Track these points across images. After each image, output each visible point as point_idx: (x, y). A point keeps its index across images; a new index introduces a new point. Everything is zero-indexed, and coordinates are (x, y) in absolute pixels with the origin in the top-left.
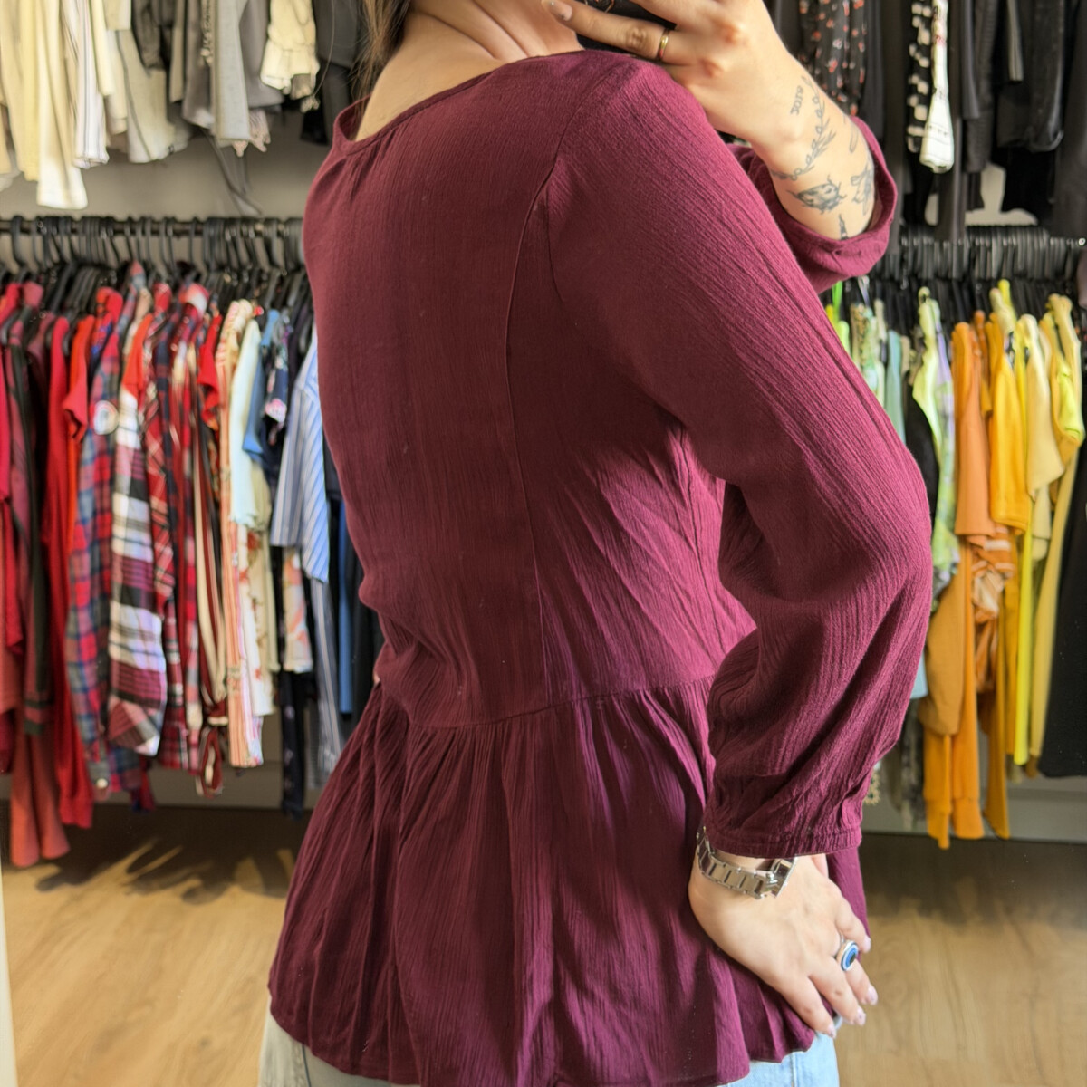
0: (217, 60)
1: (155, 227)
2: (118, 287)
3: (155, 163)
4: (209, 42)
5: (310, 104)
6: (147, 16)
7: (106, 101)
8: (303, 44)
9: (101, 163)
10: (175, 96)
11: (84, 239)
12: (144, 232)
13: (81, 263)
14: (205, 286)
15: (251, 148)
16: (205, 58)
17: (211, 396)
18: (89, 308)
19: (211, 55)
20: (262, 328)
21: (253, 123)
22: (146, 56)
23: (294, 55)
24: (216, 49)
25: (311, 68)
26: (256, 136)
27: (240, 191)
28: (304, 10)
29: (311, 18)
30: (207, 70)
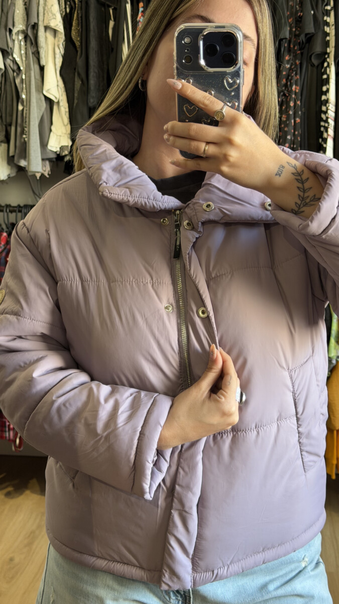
0: (29, 139)
1: (2, 208)
4: (26, 132)
5: (67, 158)
8: (65, 134)
10: (11, 154)
15: (42, 175)
16: (24, 138)
19: (26, 137)
21: (44, 166)
23: (62, 138)
24: (29, 135)
25: (68, 143)
26: (45, 171)
27: (38, 194)
28: (66, 120)
29: (69, 123)
30: (25, 143)
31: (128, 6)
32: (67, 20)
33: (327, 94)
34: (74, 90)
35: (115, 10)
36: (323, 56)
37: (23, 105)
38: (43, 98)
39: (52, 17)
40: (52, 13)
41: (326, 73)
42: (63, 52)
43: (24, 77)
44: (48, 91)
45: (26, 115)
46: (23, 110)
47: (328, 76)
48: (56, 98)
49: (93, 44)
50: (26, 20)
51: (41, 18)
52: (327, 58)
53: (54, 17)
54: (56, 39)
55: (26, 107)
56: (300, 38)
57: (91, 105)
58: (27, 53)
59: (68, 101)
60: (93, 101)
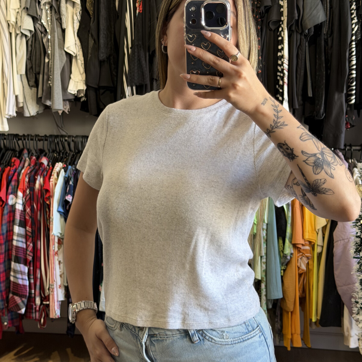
0: (53, 85)
1: (32, 138)
2: (19, 158)
3: (32, 117)
4: (51, 79)
5: (83, 99)
6: (31, 70)
7: (17, 97)
8: (81, 80)
9: (14, 117)
10: (39, 96)
11: (8, 141)
12: (28, 140)
13: (7, 149)
14: (47, 157)
15: (63, 112)
16: (50, 84)
17: (48, 193)
18: (9, 164)
19: (51, 83)
20: (65, 171)
21: (65, 105)
22: (30, 83)
23: (78, 83)
24: (53, 81)
25: (84, 88)
26: (66, 109)
27: (61, 127)
28: (82, 70)
29: (84, 72)
30: (50, 87)
33: (282, 51)
34: (88, 47)
36: (279, 22)
37: (48, 58)
38: (64, 53)
41: (281, 36)
42: (79, 18)
43: (49, 37)
44: (68, 48)
45: (51, 66)
46: (49, 62)
47: (283, 38)
48: (74, 53)
49: (103, 13)
52: (281, 24)
54: (75, 9)
55: (51, 60)
56: (261, 9)
57: (101, 58)
58: (52, 19)
59: (84, 56)
60: (103, 56)
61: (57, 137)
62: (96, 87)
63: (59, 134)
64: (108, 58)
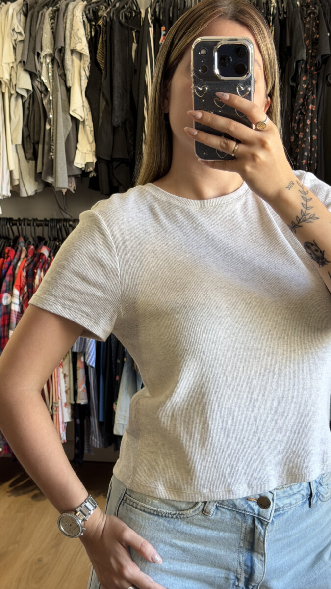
0: (56, 157)
1: (29, 222)
2: (13, 247)
3: (29, 197)
4: (53, 150)
5: (92, 174)
6: (29, 139)
7: (11, 172)
8: (90, 151)
9: (8, 197)
10: (38, 171)
12: (24, 225)
14: (48, 247)
15: (68, 191)
16: (51, 155)
18: (2, 255)
19: (53, 155)
21: (70, 182)
22: (27, 155)
23: (87, 155)
24: (56, 153)
25: (93, 160)
26: (71, 187)
27: (63, 208)
28: (91, 138)
29: (94, 141)
30: (52, 160)
31: (151, 30)
32: (92, 44)
34: (99, 110)
35: (138, 32)
37: (50, 124)
38: (69, 118)
39: (78, 41)
40: (78, 37)
42: (88, 74)
43: (51, 98)
44: (74, 111)
45: (53, 133)
46: (50, 129)
48: (82, 117)
49: (117, 66)
50: (53, 44)
51: (67, 42)
53: (80, 41)
54: (82, 61)
55: (53, 126)
56: (317, 59)
57: (115, 124)
58: (55, 75)
59: (93, 121)
60: (117, 120)
61: (59, 221)
62: (109, 159)
63: (63, 218)
64: (124, 123)
